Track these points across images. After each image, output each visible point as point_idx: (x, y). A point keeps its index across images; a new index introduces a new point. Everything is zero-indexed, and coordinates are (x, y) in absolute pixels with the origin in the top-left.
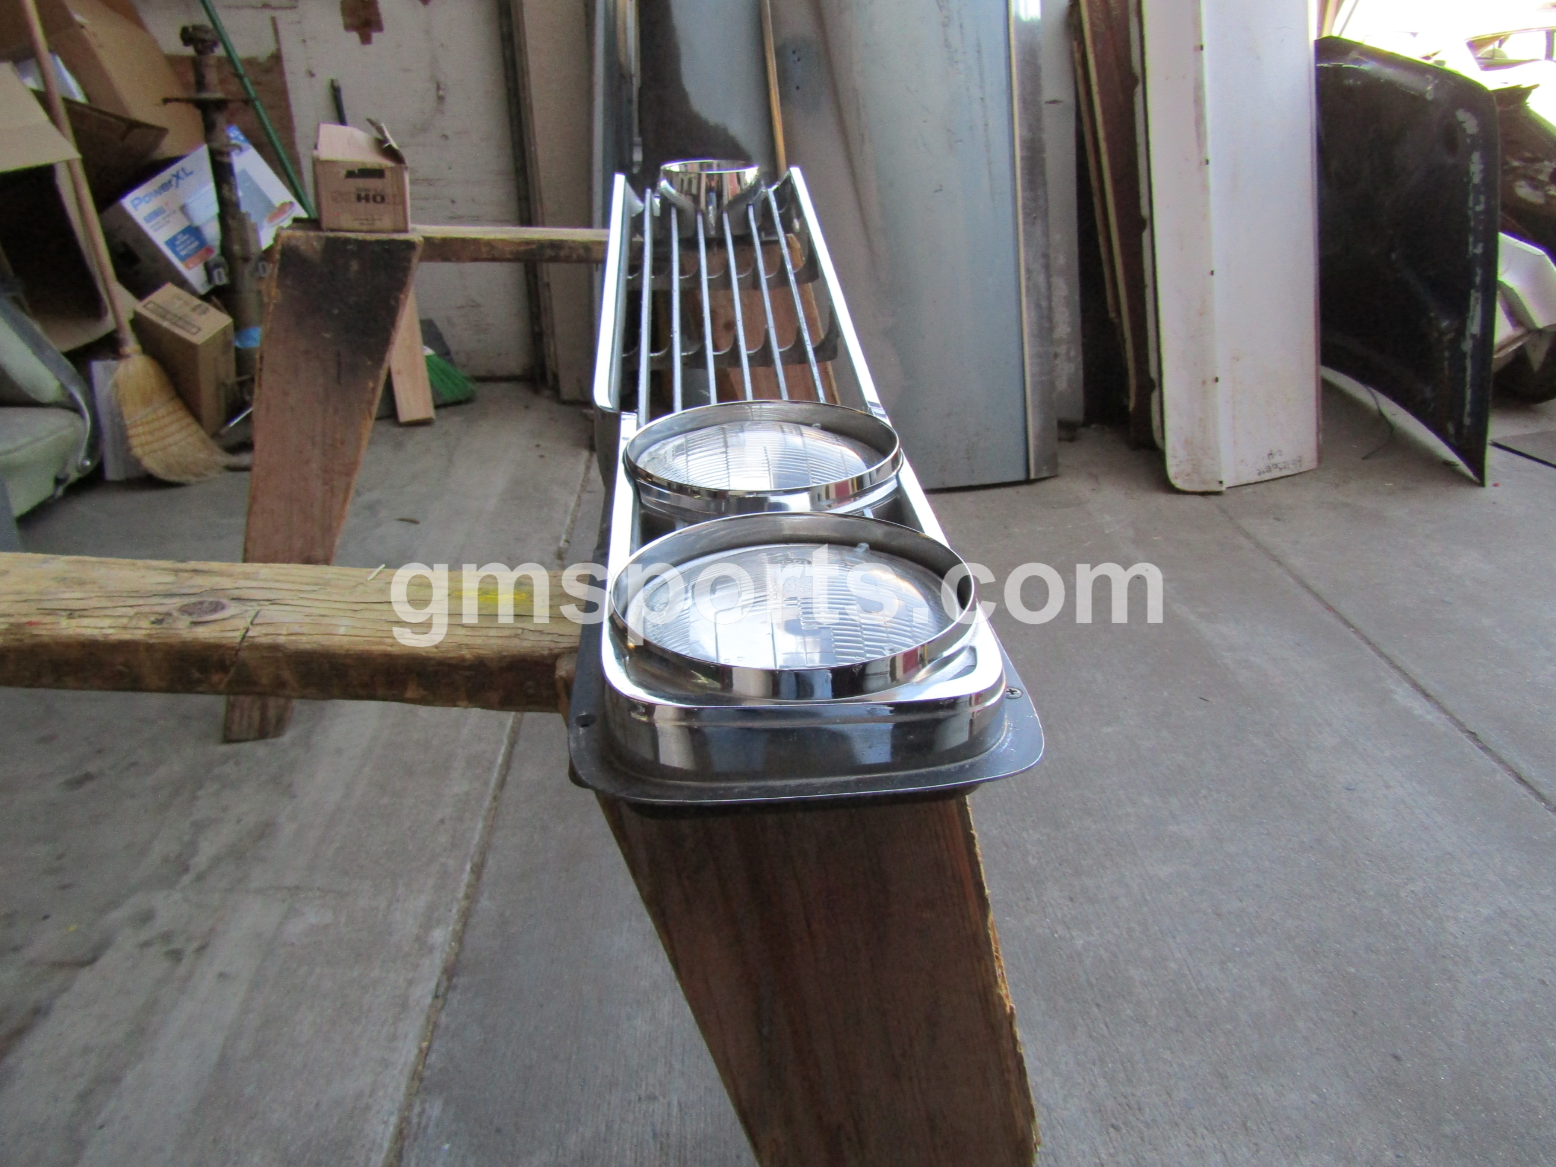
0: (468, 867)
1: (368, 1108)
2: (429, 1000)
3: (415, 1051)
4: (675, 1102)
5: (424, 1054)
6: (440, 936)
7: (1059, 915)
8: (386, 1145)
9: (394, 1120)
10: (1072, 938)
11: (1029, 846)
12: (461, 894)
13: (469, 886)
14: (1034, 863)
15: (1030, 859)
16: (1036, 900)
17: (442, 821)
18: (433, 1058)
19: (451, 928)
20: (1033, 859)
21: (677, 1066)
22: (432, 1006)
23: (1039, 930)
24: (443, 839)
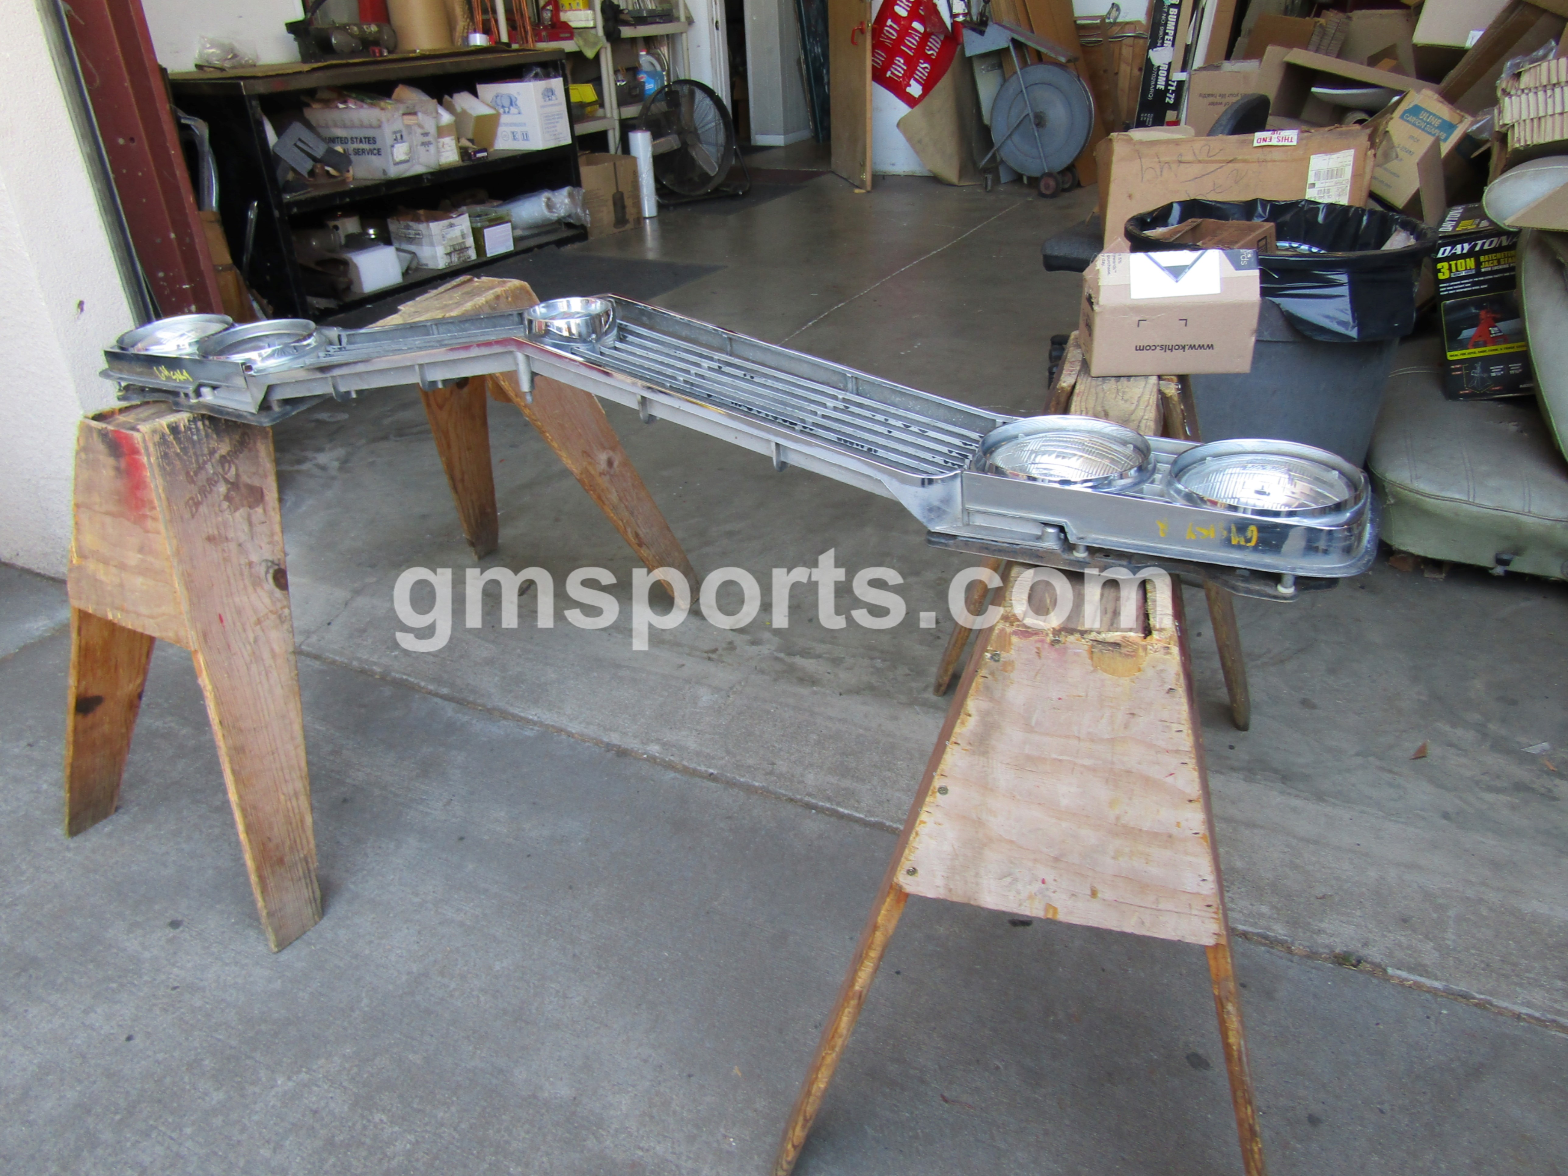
0: (711, 771)
1: (550, 710)
2: (606, 739)
3: (574, 731)
4: (433, 812)
5: (570, 735)
6: (654, 749)
7: (315, 1089)
8: (522, 714)
9: (535, 718)
10: (289, 1079)
11: (396, 1129)
12: (685, 763)
13: (695, 770)
14: (378, 1117)
15: (384, 1118)
16: (345, 1084)
17: (773, 764)
18: (564, 736)
19: (657, 755)
20: (381, 1121)
21: (454, 820)
22: (602, 742)
23: (322, 1061)
24: (750, 762)
